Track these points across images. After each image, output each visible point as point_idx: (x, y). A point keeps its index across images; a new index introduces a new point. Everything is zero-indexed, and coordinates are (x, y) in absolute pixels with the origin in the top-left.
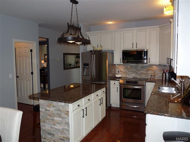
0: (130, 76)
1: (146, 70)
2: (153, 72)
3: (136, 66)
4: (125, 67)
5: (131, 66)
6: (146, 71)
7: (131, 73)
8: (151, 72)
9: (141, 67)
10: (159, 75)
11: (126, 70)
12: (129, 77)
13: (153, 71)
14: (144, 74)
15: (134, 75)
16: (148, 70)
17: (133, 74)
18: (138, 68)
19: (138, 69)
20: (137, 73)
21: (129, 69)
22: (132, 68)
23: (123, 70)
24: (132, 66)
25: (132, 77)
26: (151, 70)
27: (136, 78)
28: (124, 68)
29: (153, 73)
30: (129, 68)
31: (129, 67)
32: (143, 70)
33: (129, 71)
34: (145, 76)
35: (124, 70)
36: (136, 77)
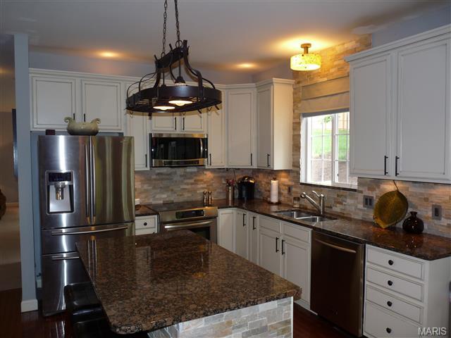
0: (157, 199)
1: (192, 181)
2: (205, 186)
3: (170, 174)
4: (143, 179)
5: (158, 174)
6: (192, 184)
7: (158, 191)
8: (202, 186)
9: (181, 176)
10: (217, 190)
11: (146, 187)
12: (154, 202)
13: (205, 183)
14: (189, 191)
15: (164, 196)
16: (196, 182)
17: (163, 193)
18: (175, 179)
19: (176, 181)
20: (172, 190)
21: (154, 182)
22: (162, 179)
23: (140, 187)
24: (161, 174)
25: (161, 202)
26: (202, 180)
27: (173, 203)
28: (141, 181)
29: (206, 188)
30: (155, 180)
31: (154, 177)
32: (186, 181)
33: (154, 188)
34: (190, 195)
35: (142, 187)
36: (172, 199)
